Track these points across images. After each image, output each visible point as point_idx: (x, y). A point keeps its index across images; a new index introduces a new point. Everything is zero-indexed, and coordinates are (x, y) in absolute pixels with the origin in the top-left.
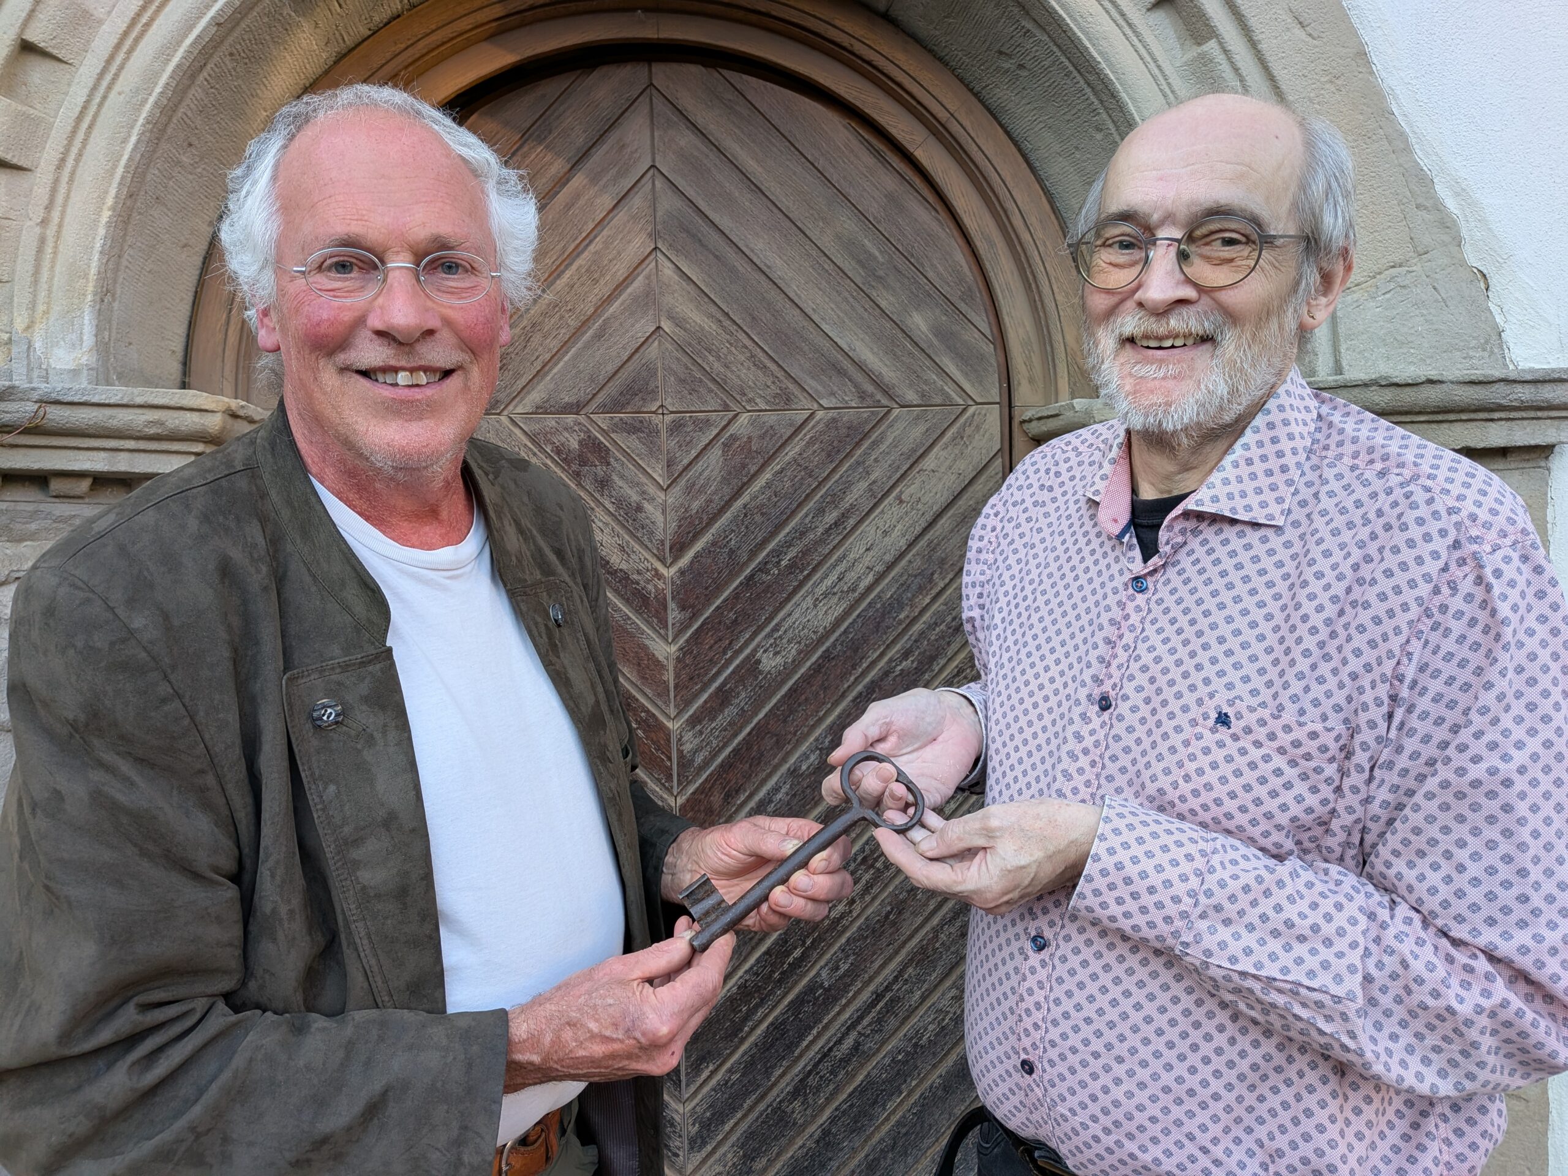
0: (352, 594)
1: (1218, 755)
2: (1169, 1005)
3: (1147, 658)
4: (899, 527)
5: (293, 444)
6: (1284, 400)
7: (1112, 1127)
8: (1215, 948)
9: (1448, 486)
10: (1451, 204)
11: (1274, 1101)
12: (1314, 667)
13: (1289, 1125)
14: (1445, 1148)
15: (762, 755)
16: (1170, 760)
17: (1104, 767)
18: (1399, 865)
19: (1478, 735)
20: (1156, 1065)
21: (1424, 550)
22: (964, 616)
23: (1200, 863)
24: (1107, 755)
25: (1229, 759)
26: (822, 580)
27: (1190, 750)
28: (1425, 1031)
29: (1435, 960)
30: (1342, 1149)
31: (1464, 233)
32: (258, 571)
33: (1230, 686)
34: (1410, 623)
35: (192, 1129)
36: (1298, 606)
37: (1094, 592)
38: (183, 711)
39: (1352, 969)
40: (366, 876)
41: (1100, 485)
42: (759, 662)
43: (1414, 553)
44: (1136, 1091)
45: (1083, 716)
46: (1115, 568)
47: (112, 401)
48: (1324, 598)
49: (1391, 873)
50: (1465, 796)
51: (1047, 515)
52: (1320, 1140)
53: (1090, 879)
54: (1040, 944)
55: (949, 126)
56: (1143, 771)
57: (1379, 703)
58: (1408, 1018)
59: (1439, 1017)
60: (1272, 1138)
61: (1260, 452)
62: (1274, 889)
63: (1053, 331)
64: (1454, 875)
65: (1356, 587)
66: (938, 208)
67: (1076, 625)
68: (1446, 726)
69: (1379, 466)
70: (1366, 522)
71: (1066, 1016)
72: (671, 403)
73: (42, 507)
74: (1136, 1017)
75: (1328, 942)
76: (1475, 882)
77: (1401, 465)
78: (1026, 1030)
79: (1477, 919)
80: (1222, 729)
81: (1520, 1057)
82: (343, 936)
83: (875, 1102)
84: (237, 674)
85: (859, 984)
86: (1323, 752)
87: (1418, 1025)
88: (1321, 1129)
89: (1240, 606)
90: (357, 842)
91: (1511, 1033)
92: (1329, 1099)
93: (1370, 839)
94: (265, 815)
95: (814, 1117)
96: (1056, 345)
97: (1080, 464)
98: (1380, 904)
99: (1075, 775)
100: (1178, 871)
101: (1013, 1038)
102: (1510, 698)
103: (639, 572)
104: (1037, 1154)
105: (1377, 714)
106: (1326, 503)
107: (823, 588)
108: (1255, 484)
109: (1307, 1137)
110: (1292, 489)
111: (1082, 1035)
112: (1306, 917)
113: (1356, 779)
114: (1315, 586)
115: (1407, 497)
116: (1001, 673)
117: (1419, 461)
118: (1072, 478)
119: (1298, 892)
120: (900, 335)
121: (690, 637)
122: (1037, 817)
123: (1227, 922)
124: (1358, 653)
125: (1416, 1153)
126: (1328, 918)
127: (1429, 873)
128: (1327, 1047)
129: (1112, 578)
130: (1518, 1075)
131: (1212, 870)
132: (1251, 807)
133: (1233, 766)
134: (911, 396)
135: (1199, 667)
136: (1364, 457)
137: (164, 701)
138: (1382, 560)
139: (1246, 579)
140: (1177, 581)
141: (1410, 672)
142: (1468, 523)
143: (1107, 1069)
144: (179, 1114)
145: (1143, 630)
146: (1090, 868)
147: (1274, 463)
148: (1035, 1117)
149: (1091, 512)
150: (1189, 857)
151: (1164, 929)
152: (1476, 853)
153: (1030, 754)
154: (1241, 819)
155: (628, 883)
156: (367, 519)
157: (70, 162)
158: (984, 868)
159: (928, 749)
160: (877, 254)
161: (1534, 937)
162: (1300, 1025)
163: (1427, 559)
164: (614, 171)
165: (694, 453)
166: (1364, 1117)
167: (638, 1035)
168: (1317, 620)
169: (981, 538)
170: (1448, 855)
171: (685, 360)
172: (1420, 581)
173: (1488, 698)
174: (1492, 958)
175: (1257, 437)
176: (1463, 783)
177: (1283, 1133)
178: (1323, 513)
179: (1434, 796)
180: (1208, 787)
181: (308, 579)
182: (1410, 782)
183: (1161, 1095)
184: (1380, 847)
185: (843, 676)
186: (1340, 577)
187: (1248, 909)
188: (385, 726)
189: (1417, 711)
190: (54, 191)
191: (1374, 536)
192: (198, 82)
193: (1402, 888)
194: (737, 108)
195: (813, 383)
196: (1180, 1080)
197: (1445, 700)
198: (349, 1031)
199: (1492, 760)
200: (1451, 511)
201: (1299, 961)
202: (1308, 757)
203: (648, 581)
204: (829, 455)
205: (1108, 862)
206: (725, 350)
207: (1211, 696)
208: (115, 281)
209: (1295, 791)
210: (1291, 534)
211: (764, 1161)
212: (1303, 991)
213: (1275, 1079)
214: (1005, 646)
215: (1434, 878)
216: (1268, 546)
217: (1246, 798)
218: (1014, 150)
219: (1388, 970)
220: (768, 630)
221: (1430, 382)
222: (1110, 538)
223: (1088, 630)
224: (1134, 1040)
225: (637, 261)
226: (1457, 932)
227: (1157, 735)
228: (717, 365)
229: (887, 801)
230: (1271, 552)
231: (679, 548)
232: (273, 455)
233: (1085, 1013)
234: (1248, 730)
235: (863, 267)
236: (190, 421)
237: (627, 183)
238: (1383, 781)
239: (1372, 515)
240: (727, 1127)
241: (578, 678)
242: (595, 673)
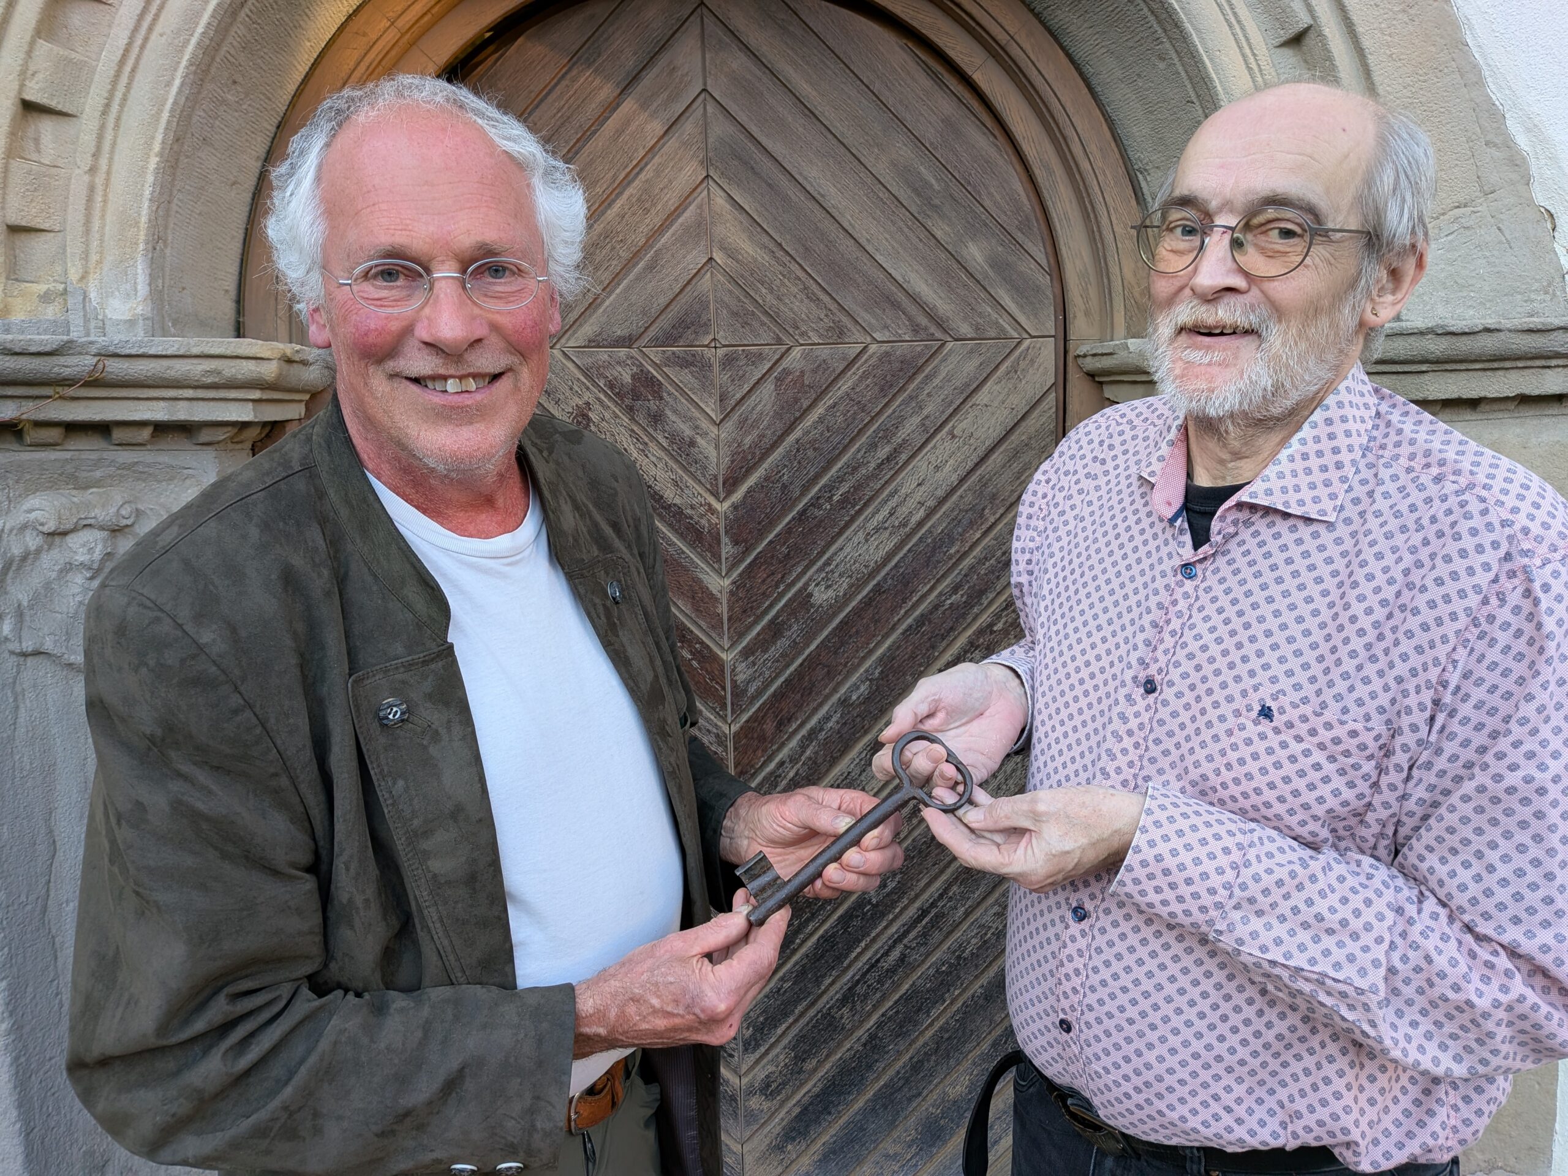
0: (412, 592)
1: (1260, 746)
2: (1201, 978)
3: (1194, 646)
4: (951, 462)
5: (348, 440)
6: (1344, 397)
7: (1143, 1087)
8: (1247, 938)
9: (1503, 498)
10: (1522, 141)
11: (1297, 1067)
12: (1360, 668)
13: (1308, 1090)
14: (1452, 1113)
15: (813, 685)
16: (1213, 748)
17: (1147, 749)
18: (1432, 860)
19: (1516, 745)
20: (1187, 1033)
21: (1476, 561)
22: (1013, 581)
23: (1236, 856)
24: (1151, 737)
25: (1270, 751)
26: (873, 515)
27: (1233, 740)
28: (1443, 1019)
29: (1457, 956)
30: (1355, 1114)
31: (1534, 171)
32: (320, 576)
33: (1274, 680)
34: (1458, 632)
35: (285, 1108)
36: (1347, 607)
37: (1143, 573)
38: (254, 720)
39: (1376, 963)
40: (436, 865)
41: (1157, 466)
42: (810, 595)
43: (1466, 563)
44: (1167, 1056)
45: (1128, 697)
46: (1165, 551)
47: (169, 352)
48: (1373, 600)
49: (1424, 866)
50: (1499, 801)
51: (1098, 488)
52: (1337, 1106)
53: (1130, 869)
54: (1080, 914)
55: (1008, 49)
56: (1187, 756)
57: (1422, 707)
58: (1428, 1007)
59: (1458, 1008)
60: (1292, 1100)
61: (1317, 447)
62: (1307, 884)
63: (1111, 264)
64: (1484, 874)
65: (1405, 592)
66: (996, 133)
67: (1124, 605)
68: (1486, 731)
69: (1435, 471)
70: (1420, 528)
71: (1104, 983)
72: (723, 337)
73: (105, 455)
74: (1170, 989)
75: (1355, 936)
76: (1504, 882)
77: (1457, 473)
78: (1065, 993)
79: (1503, 918)
80: (1265, 721)
81: (1533, 1045)
82: (416, 921)
83: (919, 1010)
84: (304, 677)
85: (905, 901)
86: (1362, 750)
87: (1438, 1014)
88: (1338, 1096)
89: (1288, 601)
90: (427, 833)
91: (1526, 1025)
92: (1347, 1069)
93: (1403, 831)
94: (338, 812)
95: (861, 1022)
96: (1112, 278)
97: (1134, 438)
98: (1408, 899)
99: (1119, 755)
100: (1215, 864)
101: (1052, 999)
102: (1550, 710)
103: (692, 507)
104: (1069, 1101)
105: (1420, 718)
106: (1381, 504)
107: (874, 523)
108: (1309, 479)
109: (1324, 1103)
110: (1346, 486)
111: (1118, 1002)
112: (1336, 911)
113: (1395, 778)
114: (1366, 588)
115: (1462, 506)
116: (1049, 645)
117: (1474, 469)
118: (1125, 452)
119: (1329, 886)
120: (955, 266)
121: (743, 572)
122: (1083, 805)
123: (1260, 913)
124: (1404, 657)
125: (1426, 1118)
126: (1357, 913)
127: (1460, 870)
128: (1349, 1031)
129: (1160, 561)
130: (1529, 1061)
131: (1247, 864)
132: (1290, 798)
133: (1273, 759)
134: (965, 329)
135: (1245, 659)
136: (1420, 460)
137: (236, 712)
138: (1433, 567)
139: (1295, 574)
140: (1226, 571)
141: (1454, 679)
142: (1520, 536)
143: (1141, 1034)
144: (273, 1093)
145: (1190, 617)
146: (1130, 858)
147: (1329, 459)
148: (1072, 1069)
149: (1143, 490)
150: (1226, 851)
151: (1199, 917)
152: (1506, 855)
153: (1075, 729)
154: (1279, 808)
155: (689, 851)
156: (424, 511)
157: (115, 107)
158: (1029, 851)
159: (975, 723)
160: (933, 182)
161: (1556, 936)
162: (1324, 1010)
163: (1479, 570)
164: (665, 95)
165: (746, 388)
166: (1378, 1084)
167: (697, 1011)
168: (1365, 622)
169: (1032, 505)
170: (1479, 855)
171: (737, 292)
172: (1470, 592)
173: (1528, 710)
174: (1513, 953)
175: (1315, 432)
176: (1498, 789)
177: (1302, 1097)
178: (1378, 514)
179: (1470, 799)
180: (1249, 777)
181: (369, 579)
182: (1447, 783)
183: (1190, 1060)
184: (1414, 841)
185: (894, 610)
186: (1391, 582)
187: (1280, 901)
188: (449, 721)
189: (1459, 716)
190: (100, 138)
191: (1426, 542)
192: (239, 19)
193: (1433, 883)
194: (791, 28)
195: (867, 317)
196: (1209, 1047)
197: (1486, 708)
198: (426, 1012)
199: (1529, 768)
200: (1504, 523)
201: (1326, 953)
202: (1347, 754)
203: (702, 516)
204: (882, 390)
205: (1148, 854)
206: (778, 282)
207: (1256, 688)
208: (166, 227)
209: (1333, 785)
210: (1342, 531)
211: (814, 1062)
212: (1329, 982)
213: (1298, 1048)
214: (1053, 618)
215: (1465, 875)
216: (1319, 542)
217: (1285, 790)
218: (1076, 75)
219: (1411, 964)
220: (820, 563)
221: (1487, 330)
222: (1161, 520)
223: (1136, 611)
224: (1167, 1010)
225: (689, 190)
226: (1483, 928)
227: (1201, 722)
228: (769, 297)
229: (936, 778)
230: (1322, 548)
231: (732, 483)
232: (330, 453)
233: (1121, 983)
234: (1290, 725)
235: (919, 195)
236: (246, 370)
237: (679, 108)
238: (1421, 780)
239: (1425, 522)
240: (779, 1031)
241: (636, 654)
242: (653, 647)
